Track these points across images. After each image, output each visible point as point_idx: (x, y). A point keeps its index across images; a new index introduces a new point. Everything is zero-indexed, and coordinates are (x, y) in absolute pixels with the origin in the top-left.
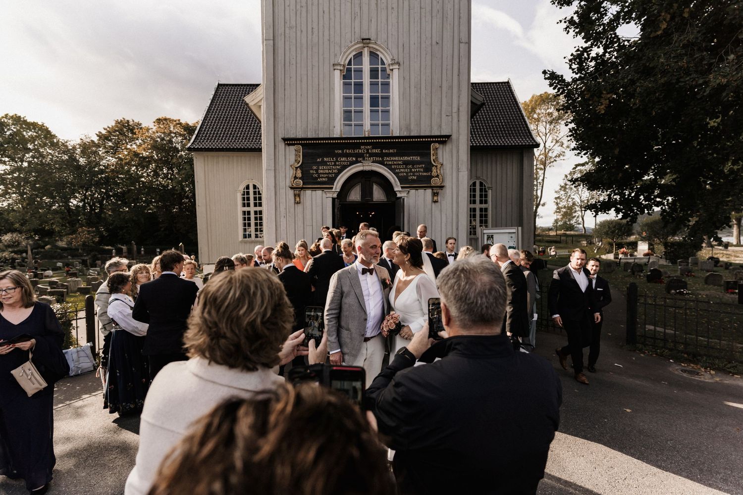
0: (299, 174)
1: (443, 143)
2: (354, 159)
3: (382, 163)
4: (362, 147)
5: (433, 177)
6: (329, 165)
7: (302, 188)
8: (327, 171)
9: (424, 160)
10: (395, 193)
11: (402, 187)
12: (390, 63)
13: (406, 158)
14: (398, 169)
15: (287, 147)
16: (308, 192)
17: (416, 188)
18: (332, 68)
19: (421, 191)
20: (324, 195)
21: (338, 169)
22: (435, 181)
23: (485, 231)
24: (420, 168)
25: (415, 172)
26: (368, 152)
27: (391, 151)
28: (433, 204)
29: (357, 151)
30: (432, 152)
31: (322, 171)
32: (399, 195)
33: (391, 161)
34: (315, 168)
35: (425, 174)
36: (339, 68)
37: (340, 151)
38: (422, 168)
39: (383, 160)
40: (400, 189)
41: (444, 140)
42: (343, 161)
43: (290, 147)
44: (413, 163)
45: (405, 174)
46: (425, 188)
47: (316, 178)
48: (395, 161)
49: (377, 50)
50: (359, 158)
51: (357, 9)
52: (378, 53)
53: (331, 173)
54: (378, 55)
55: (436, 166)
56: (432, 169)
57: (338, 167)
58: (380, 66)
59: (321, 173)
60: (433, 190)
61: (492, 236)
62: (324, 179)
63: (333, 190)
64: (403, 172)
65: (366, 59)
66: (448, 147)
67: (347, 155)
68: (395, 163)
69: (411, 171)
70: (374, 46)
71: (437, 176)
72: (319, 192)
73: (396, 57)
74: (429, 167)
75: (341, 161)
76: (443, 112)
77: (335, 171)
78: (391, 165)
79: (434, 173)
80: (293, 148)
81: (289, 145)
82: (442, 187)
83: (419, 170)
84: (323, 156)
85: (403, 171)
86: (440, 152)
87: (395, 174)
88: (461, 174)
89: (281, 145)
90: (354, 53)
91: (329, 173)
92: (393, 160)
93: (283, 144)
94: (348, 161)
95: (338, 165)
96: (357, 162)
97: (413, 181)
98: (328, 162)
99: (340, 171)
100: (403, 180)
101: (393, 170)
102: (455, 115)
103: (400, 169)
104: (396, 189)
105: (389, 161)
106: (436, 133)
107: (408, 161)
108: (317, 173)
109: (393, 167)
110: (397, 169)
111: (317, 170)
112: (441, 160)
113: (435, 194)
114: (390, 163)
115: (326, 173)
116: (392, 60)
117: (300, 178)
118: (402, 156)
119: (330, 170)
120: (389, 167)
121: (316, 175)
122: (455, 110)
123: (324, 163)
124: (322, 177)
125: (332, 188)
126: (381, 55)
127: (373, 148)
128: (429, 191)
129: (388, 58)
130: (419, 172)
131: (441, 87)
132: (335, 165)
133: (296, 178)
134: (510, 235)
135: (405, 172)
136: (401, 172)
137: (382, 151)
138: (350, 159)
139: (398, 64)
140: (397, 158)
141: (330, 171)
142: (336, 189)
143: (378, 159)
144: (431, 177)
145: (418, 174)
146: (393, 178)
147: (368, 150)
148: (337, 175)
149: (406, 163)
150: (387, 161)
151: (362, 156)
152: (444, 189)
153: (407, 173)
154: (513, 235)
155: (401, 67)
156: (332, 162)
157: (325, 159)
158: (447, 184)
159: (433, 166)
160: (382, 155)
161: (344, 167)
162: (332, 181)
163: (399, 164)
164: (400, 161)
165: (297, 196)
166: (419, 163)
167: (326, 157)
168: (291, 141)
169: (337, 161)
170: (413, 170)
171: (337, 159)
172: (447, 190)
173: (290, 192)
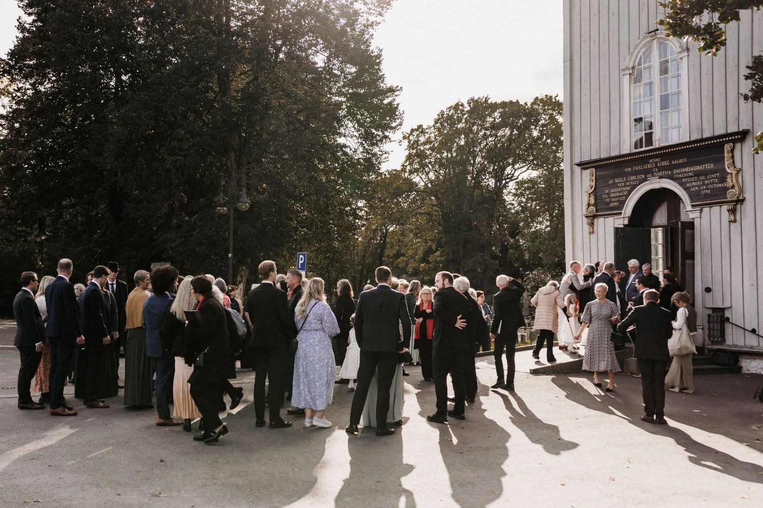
0: (592, 201)
1: (740, 141)
2: (643, 176)
3: (673, 177)
4: (651, 161)
5: (729, 188)
6: (620, 187)
7: (594, 216)
8: (618, 194)
9: (718, 167)
11: (693, 206)
12: (679, 51)
13: (698, 168)
14: (689, 182)
15: (583, 171)
16: (601, 220)
17: (710, 205)
18: (621, 74)
19: (716, 209)
21: (627, 191)
22: (731, 195)
24: (714, 178)
25: (708, 184)
26: (657, 167)
27: (681, 161)
28: (730, 224)
29: (645, 167)
30: (726, 155)
31: (613, 195)
32: (691, 216)
33: (681, 173)
34: (607, 191)
35: (720, 185)
36: (627, 72)
37: (630, 169)
38: (716, 178)
39: (672, 173)
40: (691, 208)
41: (739, 137)
42: (633, 180)
43: (586, 171)
44: (705, 173)
45: (697, 188)
46: (721, 204)
47: (608, 203)
48: (685, 172)
49: (666, 39)
50: (648, 175)
52: (667, 42)
53: (622, 196)
54: (667, 45)
55: (731, 174)
56: (726, 178)
57: (628, 188)
58: (669, 58)
59: (612, 197)
60: (729, 206)
62: (616, 204)
63: (622, 216)
65: (655, 53)
66: (747, 145)
67: (636, 173)
68: (685, 175)
69: (704, 184)
70: (662, 36)
71: (733, 186)
72: (611, 219)
74: (723, 176)
75: (630, 181)
77: (626, 193)
78: (682, 178)
79: (730, 184)
80: (588, 172)
81: (585, 169)
82: (740, 201)
83: (712, 182)
84: (614, 177)
85: (695, 185)
86: (737, 153)
87: (685, 189)
89: (577, 170)
90: (645, 50)
91: (620, 196)
92: (682, 173)
93: (579, 169)
94: (637, 180)
95: (628, 186)
96: (645, 180)
97: (707, 196)
98: (619, 183)
99: (629, 193)
100: (693, 197)
101: (682, 185)
103: (691, 182)
104: (686, 208)
105: (679, 174)
106: (733, 129)
107: (698, 171)
108: (609, 197)
109: (684, 180)
110: (687, 182)
111: (608, 194)
112: (738, 165)
113: (733, 211)
114: (680, 176)
115: (617, 197)
116: (682, 47)
117: (593, 205)
118: (693, 166)
119: (621, 192)
120: (679, 181)
121: (608, 200)
123: (615, 185)
124: (615, 202)
125: (621, 213)
126: (669, 45)
127: (662, 161)
128: (725, 208)
130: (713, 183)
132: (625, 186)
133: (589, 205)
135: (697, 186)
136: (692, 187)
137: (671, 162)
138: (639, 177)
139: (688, 51)
140: (687, 169)
141: (620, 194)
142: (625, 214)
143: (667, 173)
144: (726, 189)
145: (711, 186)
146: (683, 194)
147: (656, 163)
148: (627, 197)
149: (697, 174)
150: (677, 174)
151: (650, 172)
152: (744, 202)
153: (699, 186)
155: (690, 54)
156: (622, 182)
157: (617, 181)
158: (748, 195)
159: (728, 173)
160: (671, 168)
161: (634, 187)
162: (622, 204)
163: (690, 177)
164: (690, 172)
165: (592, 224)
166: (712, 172)
167: (618, 178)
168: (584, 165)
169: (627, 181)
170: (706, 182)
171: (627, 179)
172: (748, 205)
173: (585, 220)
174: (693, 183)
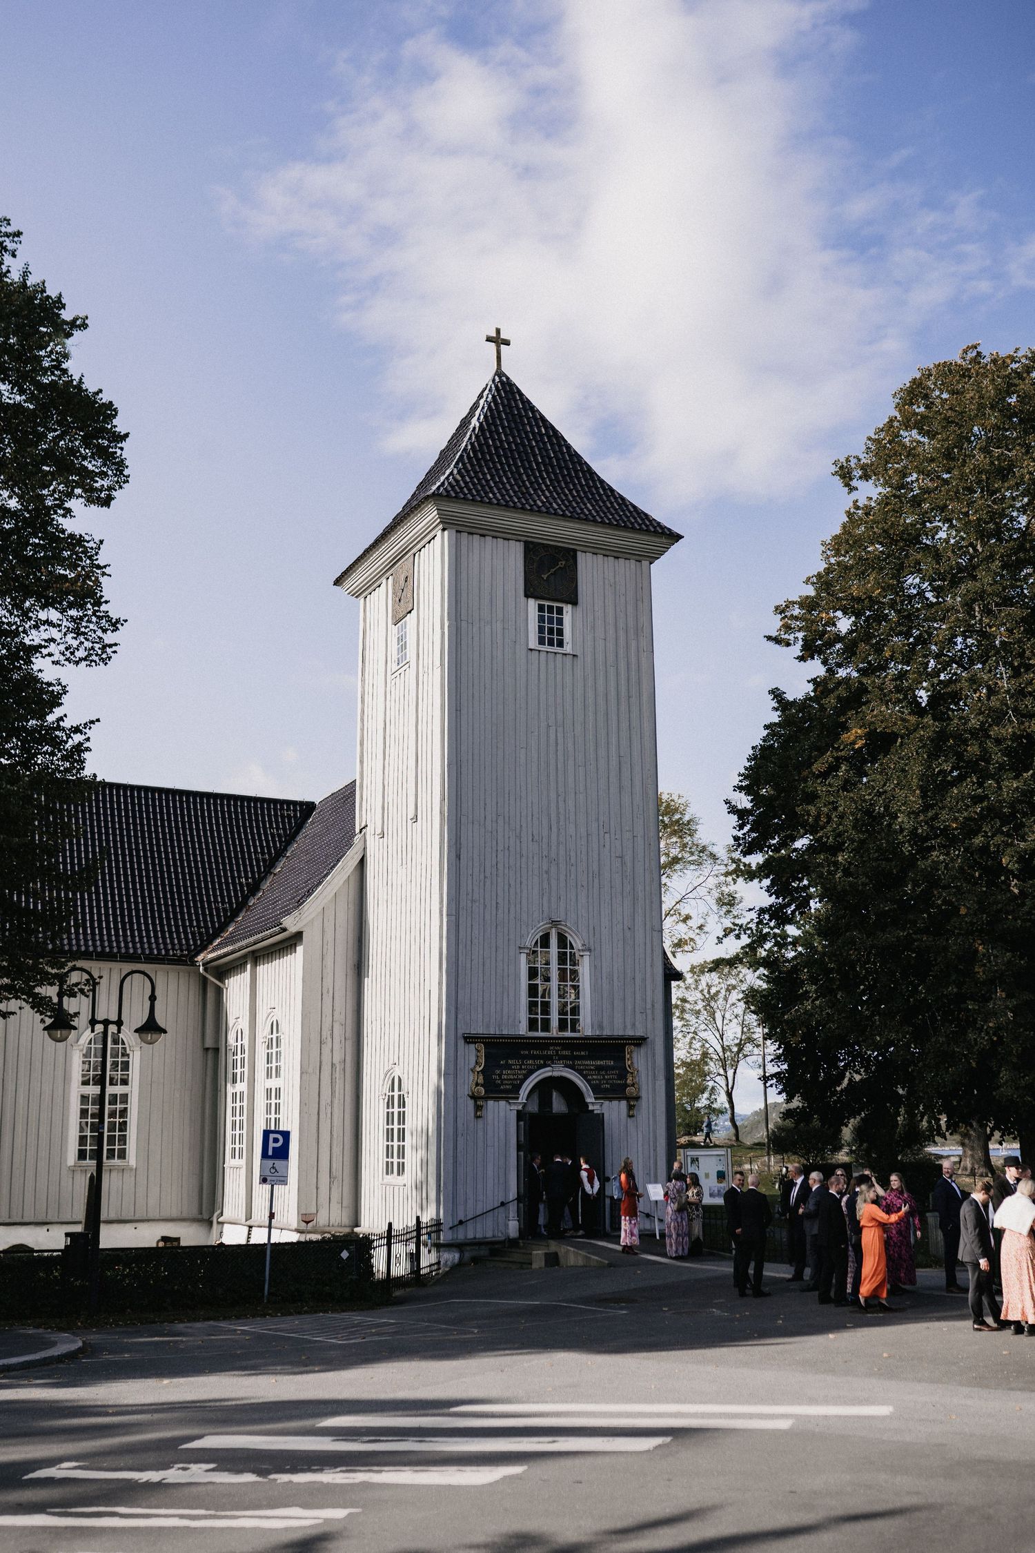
0: (481, 1080)
1: (638, 1045)
2: (542, 1062)
3: (572, 1067)
4: (552, 1048)
5: (629, 1086)
6: (515, 1069)
7: (486, 1098)
8: (512, 1077)
9: (619, 1064)
10: (586, 1105)
11: (596, 1098)
12: (580, 948)
13: (599, 1063)
15: (466, 1045)
16: (491, 1103)
17: (610, 1099)
18: (518, 951)
19: (615, 1103)
20: (508, 1106)
21: (524, 1075)
22: (630, 1091)
23: (688, 1153)
24: (614, 1074)
25: (608, 1079)
26: (557, 1054)
27: (583, 1053)
28: (629, 1119)
29: (544, 1053)
30: (627, 1056)
31: (506, 1077)
32: (591, 1108)
33: (583, 1065)
34: (498, 1072)
35: (620, 1082)
36: (526, 951)
37: (527, 1052)
38: (616, 1074)
39: (574, 1064)
40: (593, 1101)
41: (639, 1041)
42: (530, 1065)
44: (606, 1068)
45: (597, 1082)
46: (619, 1099)
47: (499, 1085)
48: (587, 1065)
49: (566, 932)
50: (547, 1061)
51: (546, 885)
52: (567, 935)
53: (516, 1079)
54: (566, 938)
55: (632, 1073)
56: (626, 1076)
57: (524, 1072)
58: (568, 951)
59: (505, 1079)
60: (628, 1101)
61: (697, 1159)
62: (508, 1087)
63: (520, 1101)
64: (596, 1079)
65: (554, 941)
66: (643, 1050)
67: (535, 1058)
68: (588, 1067)
69: (604, 1079)
70: (563, 927)
71: (633, 1085)
72: (502, 1103)
73: (586, 942)
74: (623, 1073)
75: (527, 1065)
76: (637, 1010)
77: (520, 1077)
78: (584, 1070)
79: (629, 1081)
80: (472, 1046)
81: (469, 1043)
82: (637, 1098)
83: (614, 1077)
84: (507, 1058)
86: (635, 1055)
87: (586, 1081)
88: (658, 1083)
89: (461, 1042)
90: (541, 934)
91: (514, 1079)
92: (585, 1065)
93: (463, 1041)
94: (536, 1065)
95: (524, 1069)
96: (545, 1066)
97: (606, 1090)
98: (513, 1065)
99: (526, 1077)
100: (596, 1090)
101: (585, 1077)
102: (649, 1012)
103: (592, 1075)
104: (588, 1100)
105: (581, 1065)
106: (630, 1033)
107: (601, 1065)
108: (500, 1078)
109: (585, 1072)
110: (589, 1075)
111: (500, 1075)
112: (636, 1066)
113: (630, 1107)
114: (583, 1067)
115: (511, 1079)
116: (583, 945)
117: (482, 1086)
118: (595, 1060)
119: (516, 1075)
120: (580, 1072)
121: (501, 1082)
122: (649, 1006)
123: (508, 1067)
124: (506, 1084)
125: (518, 1098)
126: (569, 938)
127: (565, 1050)
128: (624, 1103)
129: (578, 941)
130: (614, 1079)
131: (634, 979)
132: (521, 1069)
133: (477, 1084)
134: (718, 1158)
135: (598, 1079)
136: (594, 1079)
137: (572, 1052)
138: (538, 1062)
139: (589, 950)
140: (589, 1063)
141: (516, 1077)
142: (522, 1099)
143: (568, 1062)
144: (626, 1086)
145: (611, 1082)
146: (586, 1087)
147: (557, 1051)
148: (523, 1081)
149: (599, 1068)
150: (578, 1065)
151: (550, 1058)
152: (640, 1100)
153: (600, 1080)
154: (722, 1158)
155: (593, 953)
156: (517, 1065)
157: (510, 1062)
158: (643, 1094)
159: (629, 1072)
160: (574, 1058)
161: (531, 1072)
162: (516, 1089)
163: (591, 1070)
164: (592, 1065)
165: (478, 1108)
166: (613, 1068)
167: (511, 1059)
168: (469, 1039)
169: (523, 1064)
170: (606, 1077)
171: (523, 1062)
172: (644, 1103)
173: (471, 1103)
174: (594, 1077)
